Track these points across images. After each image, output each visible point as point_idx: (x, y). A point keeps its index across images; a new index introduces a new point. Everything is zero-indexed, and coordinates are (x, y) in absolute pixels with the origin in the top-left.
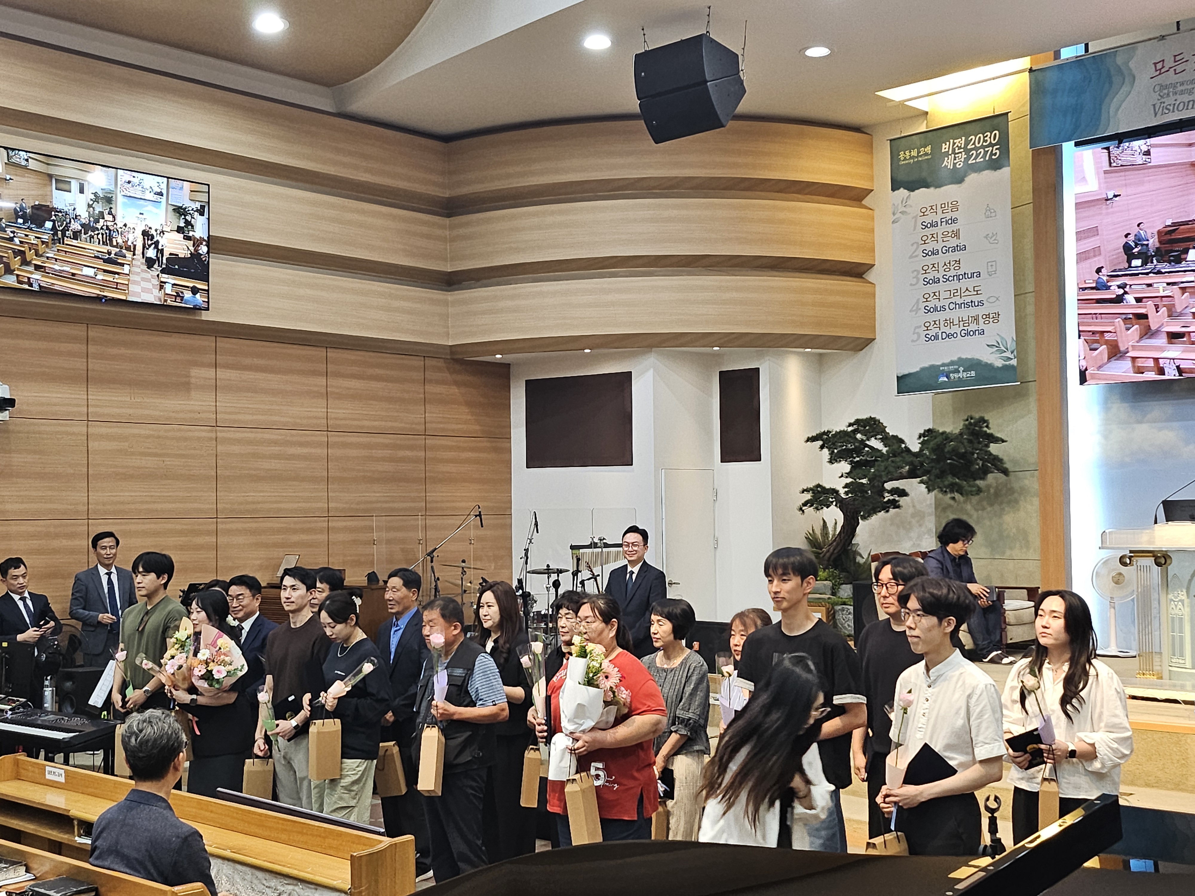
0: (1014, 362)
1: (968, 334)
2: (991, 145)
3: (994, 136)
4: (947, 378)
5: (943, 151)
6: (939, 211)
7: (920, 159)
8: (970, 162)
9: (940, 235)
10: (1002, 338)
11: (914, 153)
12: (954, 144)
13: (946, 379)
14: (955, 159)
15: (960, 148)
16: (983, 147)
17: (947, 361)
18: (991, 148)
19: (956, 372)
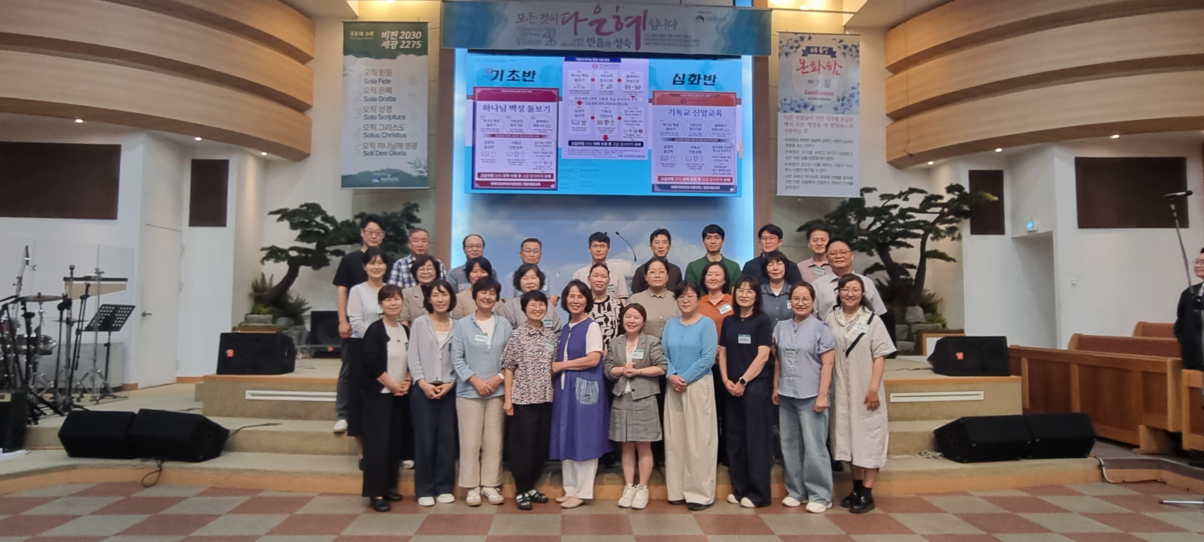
0: (426, 174)
1: (394, 154)
2: (415, 39)
3: (417, 35)
4: (379, 180)
5: (383, 36)
6: (378, 73)
7: (366, 38)
8: (402, 47)
9: (378, 90)
10: (417, 158)
11: (361, 34)
12: (390, 34)
13: (377, 181)
14: (391, 43)
15: (394, 37)
16: (409, 39)
17: (379, 169)
18: (415, 42)
19: (385, 177)
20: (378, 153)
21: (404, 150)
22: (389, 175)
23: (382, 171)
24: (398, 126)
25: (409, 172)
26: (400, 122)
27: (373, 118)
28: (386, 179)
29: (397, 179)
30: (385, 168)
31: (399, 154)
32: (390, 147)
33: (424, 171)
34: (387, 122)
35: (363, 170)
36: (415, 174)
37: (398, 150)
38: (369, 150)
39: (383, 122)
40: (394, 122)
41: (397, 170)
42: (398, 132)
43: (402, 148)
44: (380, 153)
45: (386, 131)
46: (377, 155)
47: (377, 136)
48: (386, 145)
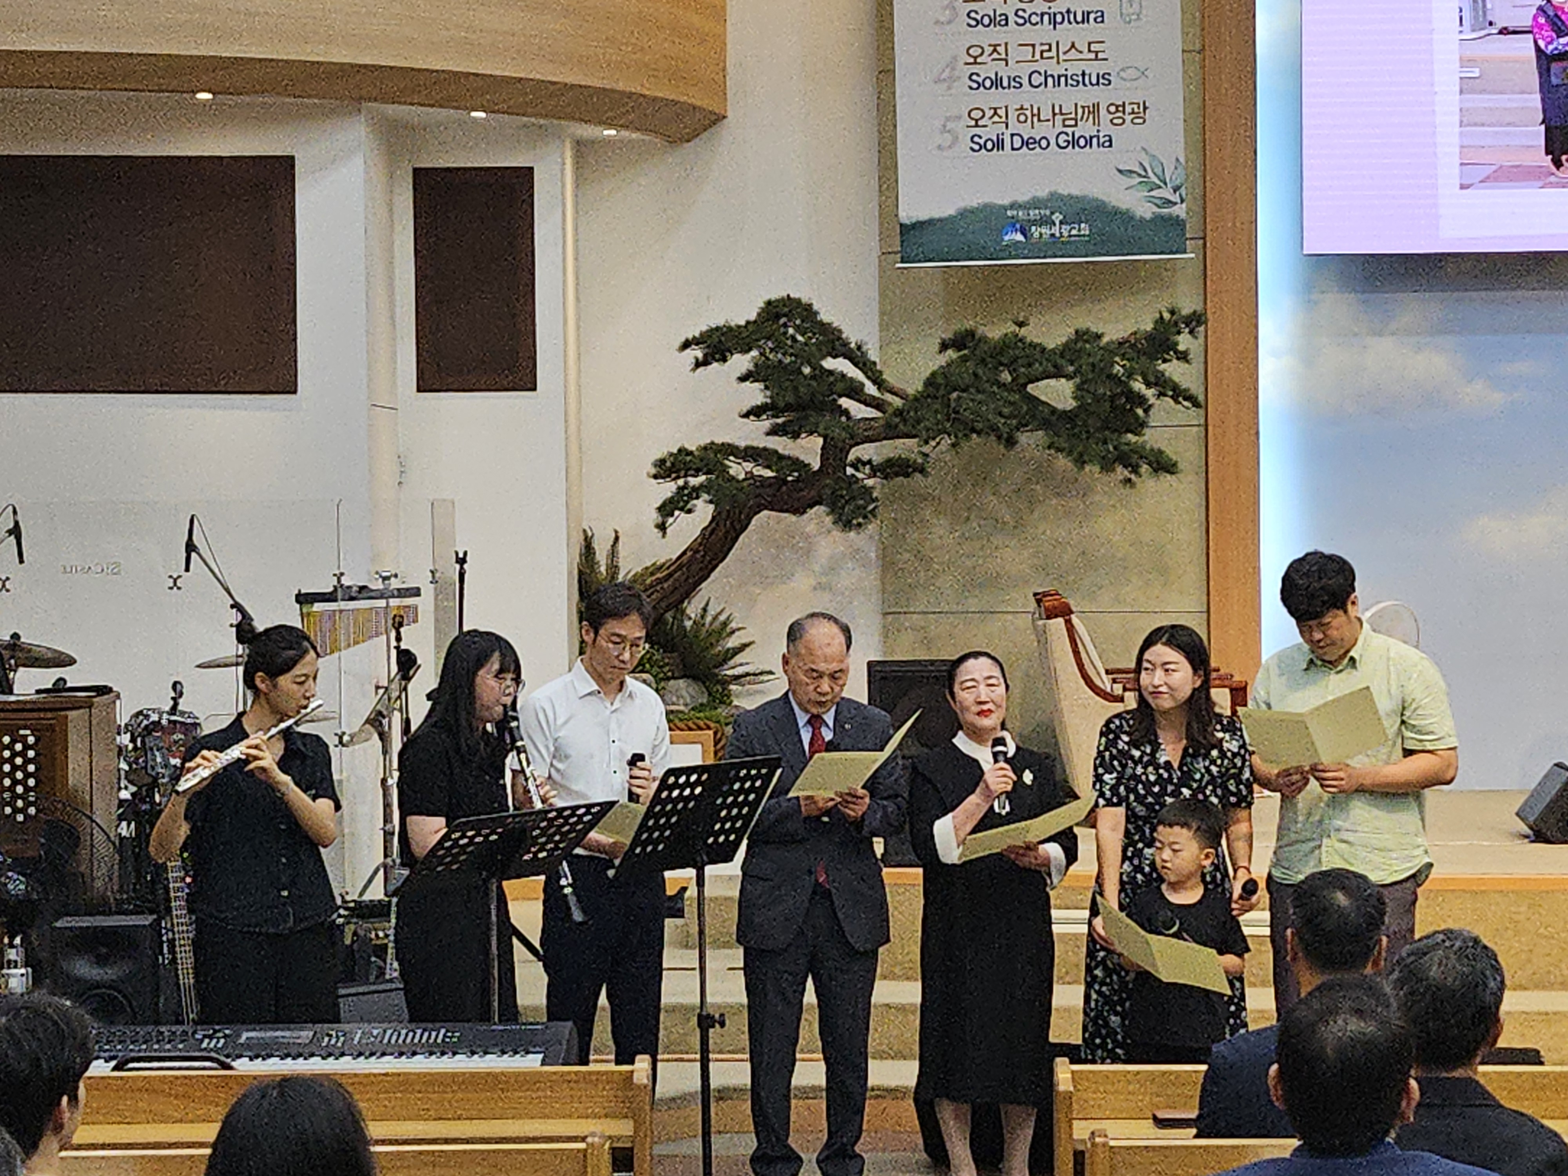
0: (1180, 211)
1: (1073, 142)
4: (1024, 233)
10: (1154, 158)
13: (1019, 237)
17: (1023, 197)
19: (1048, 222)
20: (1017, 143)
21: (1106, 129)
22: (1057, 217)
23: (1035, 203)
24: (1083, 46)
25: (1124, 207)
26: (1091, 31)
27: (999, 20)
28: (1045, 231)
29: (1085, 229)
30: (1042, 193)
31: (1089, 142)
32: (1059, 118)
33: (1175, 198)
34: (1043, 33)
35: (974, 202)
36: (1145, 211)
37: (1086, 129)
38: (989, 132)
39: (1029, 34)
40: (1066, 33)
41: (1084, 197)
42: (1083, 66)
43: (1097, 122)
44: (1025, 143)
45: (1041, 66)
46: (1013, 149)
47: (1016, 82)
48: (1046, 114)
